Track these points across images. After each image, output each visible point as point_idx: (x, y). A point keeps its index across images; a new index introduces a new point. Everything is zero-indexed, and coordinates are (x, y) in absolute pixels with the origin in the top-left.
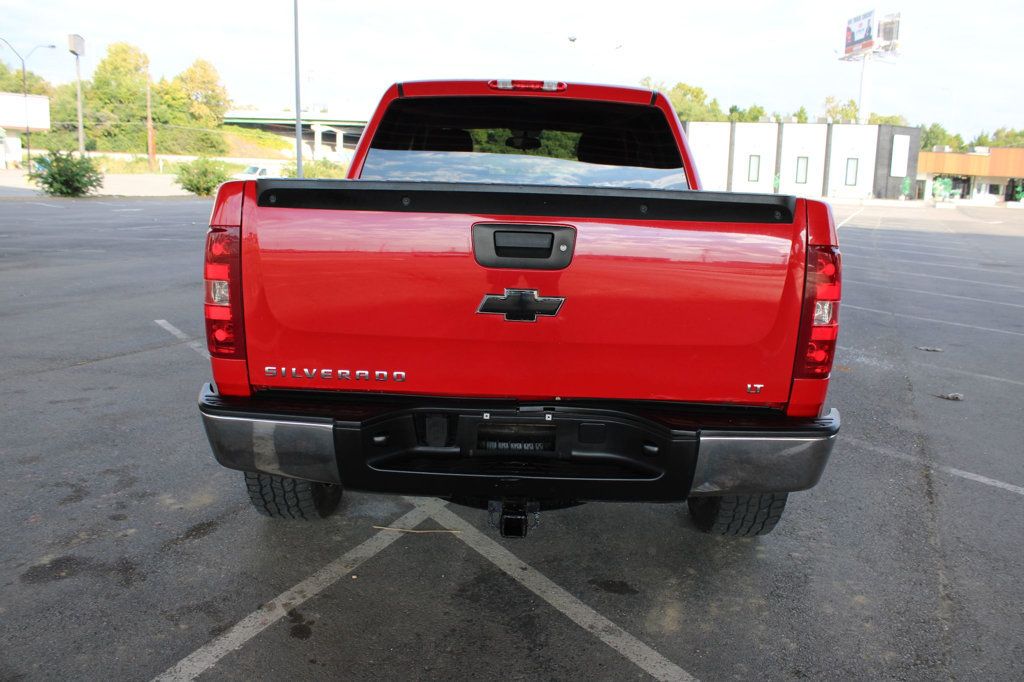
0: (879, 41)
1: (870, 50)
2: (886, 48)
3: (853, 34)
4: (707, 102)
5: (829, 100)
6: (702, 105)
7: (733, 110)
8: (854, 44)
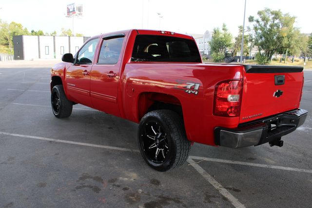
0: (77, 12)
1: (75, 15)
2: (79, 14)
3: (69, 9)
4: (23, 28)
5: (62, 29)
6: (22, 29)
7: (32, 32)
8: (70, 12)
